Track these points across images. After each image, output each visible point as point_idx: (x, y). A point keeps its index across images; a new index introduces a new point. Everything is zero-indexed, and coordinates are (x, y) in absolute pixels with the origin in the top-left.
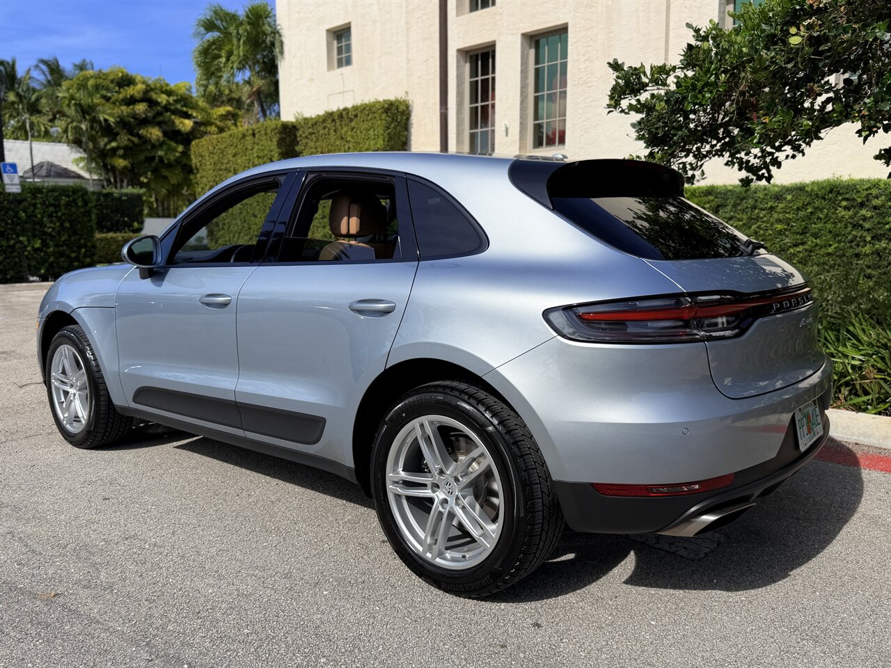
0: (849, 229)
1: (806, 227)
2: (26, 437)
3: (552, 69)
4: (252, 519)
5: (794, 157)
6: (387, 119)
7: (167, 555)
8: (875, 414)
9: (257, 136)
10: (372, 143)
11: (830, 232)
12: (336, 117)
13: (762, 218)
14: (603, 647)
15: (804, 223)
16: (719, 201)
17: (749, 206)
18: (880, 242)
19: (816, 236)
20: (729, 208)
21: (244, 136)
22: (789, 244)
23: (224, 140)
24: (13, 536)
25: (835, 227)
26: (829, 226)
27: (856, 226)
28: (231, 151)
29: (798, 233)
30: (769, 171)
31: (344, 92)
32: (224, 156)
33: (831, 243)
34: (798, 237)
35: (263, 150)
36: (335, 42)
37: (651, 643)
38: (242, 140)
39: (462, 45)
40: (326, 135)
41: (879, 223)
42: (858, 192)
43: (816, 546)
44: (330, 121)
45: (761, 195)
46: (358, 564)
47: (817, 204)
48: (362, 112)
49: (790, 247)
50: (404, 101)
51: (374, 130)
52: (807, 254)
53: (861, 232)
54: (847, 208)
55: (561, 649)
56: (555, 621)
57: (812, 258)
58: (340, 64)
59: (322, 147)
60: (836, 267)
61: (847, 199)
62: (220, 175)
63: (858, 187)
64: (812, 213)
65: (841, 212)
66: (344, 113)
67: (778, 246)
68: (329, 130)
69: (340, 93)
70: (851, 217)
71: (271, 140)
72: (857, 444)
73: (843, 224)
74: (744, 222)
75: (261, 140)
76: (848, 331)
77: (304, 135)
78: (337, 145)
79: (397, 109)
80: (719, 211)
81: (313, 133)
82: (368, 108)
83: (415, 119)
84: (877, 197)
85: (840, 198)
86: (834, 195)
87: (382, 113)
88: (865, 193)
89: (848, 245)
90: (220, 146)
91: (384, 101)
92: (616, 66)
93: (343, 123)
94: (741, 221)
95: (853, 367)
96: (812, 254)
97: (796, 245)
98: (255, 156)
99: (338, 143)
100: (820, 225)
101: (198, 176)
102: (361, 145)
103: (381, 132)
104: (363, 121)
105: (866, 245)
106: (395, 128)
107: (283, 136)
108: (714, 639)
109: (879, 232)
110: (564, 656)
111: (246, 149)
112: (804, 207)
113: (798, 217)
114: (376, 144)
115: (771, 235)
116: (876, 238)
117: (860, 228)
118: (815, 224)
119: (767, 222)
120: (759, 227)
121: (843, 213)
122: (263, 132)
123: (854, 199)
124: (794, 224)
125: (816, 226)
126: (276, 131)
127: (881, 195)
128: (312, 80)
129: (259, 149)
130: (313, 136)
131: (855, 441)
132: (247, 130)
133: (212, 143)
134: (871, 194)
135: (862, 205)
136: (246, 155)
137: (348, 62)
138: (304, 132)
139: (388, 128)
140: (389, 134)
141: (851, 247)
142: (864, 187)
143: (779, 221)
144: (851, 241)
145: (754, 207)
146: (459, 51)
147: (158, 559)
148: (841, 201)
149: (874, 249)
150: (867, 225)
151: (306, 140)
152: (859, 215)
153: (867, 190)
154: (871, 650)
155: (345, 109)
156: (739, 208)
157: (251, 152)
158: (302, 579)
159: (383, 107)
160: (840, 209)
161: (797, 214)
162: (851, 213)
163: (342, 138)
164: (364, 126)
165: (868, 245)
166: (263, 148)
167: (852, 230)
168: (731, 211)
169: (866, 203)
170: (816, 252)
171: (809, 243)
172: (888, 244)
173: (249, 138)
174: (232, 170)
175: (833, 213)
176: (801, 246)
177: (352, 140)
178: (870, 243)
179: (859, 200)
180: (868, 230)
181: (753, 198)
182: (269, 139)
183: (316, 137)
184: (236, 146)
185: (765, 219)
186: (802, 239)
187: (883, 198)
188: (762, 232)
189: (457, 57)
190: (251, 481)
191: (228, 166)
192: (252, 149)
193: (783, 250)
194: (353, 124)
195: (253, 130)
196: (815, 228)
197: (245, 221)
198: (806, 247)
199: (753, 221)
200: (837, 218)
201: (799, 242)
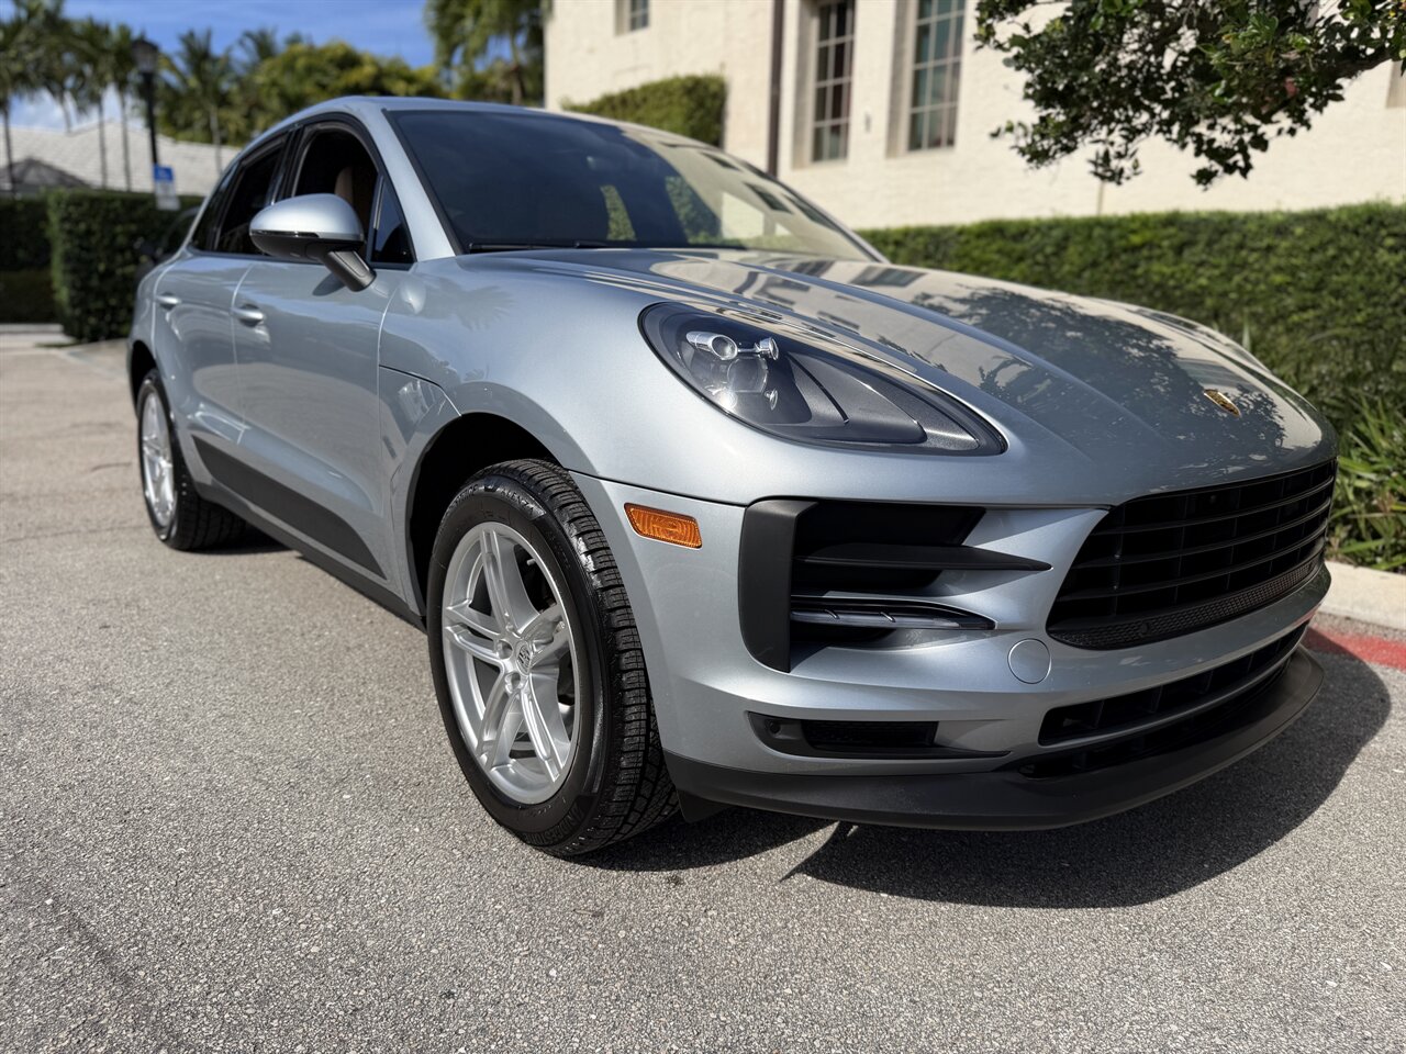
1: (1323, 280)
3: (943, 26)
5: (1292, 132)
6: (690, 104)
8: (1388, 570)
12: (617, 103)
13: (1252, 264)
14: (776, 930)
15: (1320, 274)
16: (1184, 236)
17: (1233, 245)
19: (1337, 294)
20: (1200, 247)
22: (1292, 308)
25: (1370, 280)
26: (1361, 278)
29: (1309, 289)
30: (1246, 157)
31: (635, 69)
33: (1361, 306)
34: (1308, 296)
37: (866, 931)
43: (1229, 781)
45: (1253, 226)
47: (1344, 240)
48: (653, 94)
49: (1293, 312)
50: (718, 78)
54: (1393, 250)
55: (698, 929)
56: (710, 876)
58: (633, 26)
61: (1395, 235)
64: (1334, 258)
65: (1383, 256)
67: (1274, 309)
70: (1399, 265)
72: (1348, 618)
73: (1384, 277)
74: (1223, 269)
76: (1357, 433)
79: (706, 90)
82: (661, 89)
83: (734, 104)
85: (1384, 232)
86: (1374, 226)
87: (684, 95)
91: (688, 77)
94: (1218, 268)
95: (1357, 491)
97: (1303, 309)
100: (1345, 278)
103: (681, 123)
104: (655, 107)
106: (702, 118)
108: (984, 934)
110: (696, 943)
112: (1323, 246)
113: (1311, 264)
115: (1263, 292)
118: (1338, 274)
119: (1260, 270)
120: (1246, 279)
121: (1387, 257)
124: (1303, 275)
125: (1339, 279)
128: (591, 51)
131: (1346, 614)
137: (645, 22)
139: (691, 119)
141: (1395, 314)
143: (1279, 269)
144: (1396, 304)
145: (1241, 247)
148: (1384, 238)
154: (1278, 983)
155: (632, 92)
156: (1216, 247)
159: (684, 87)
160: (1381, 251)
161: (1309, 259)
162: (1399, 258)
164: (656, 115)
168: (1203, 252)
171: (1326, 306)
175: (1369, 258)
176: (1311, 311)
186: (1314, 299)
188: (1249, 287)
194: (641, 113)
196: (1337, 282)
199: (1236, 268)
200: (1375, 266)
201: (1309, 303)
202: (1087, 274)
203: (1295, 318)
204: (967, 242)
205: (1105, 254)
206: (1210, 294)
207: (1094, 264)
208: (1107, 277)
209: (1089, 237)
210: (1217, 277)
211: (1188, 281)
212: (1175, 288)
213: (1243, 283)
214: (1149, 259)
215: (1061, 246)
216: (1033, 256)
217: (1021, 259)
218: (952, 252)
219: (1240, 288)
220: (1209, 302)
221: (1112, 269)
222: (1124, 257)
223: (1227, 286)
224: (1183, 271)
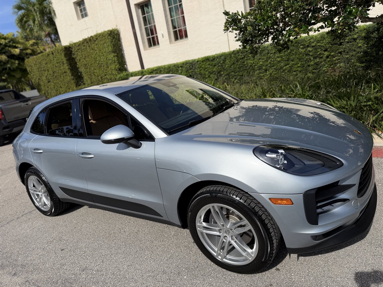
0: (305, 56)
1: (289, 58)
2: (8, 223)
4: (133, 245)
6: (111, 38)
7: (106, 275)
9: (54, 54)
10: (107, 49)
11: (298, 58)
12: (88, 41)
13: (272, 57)
15: (288, 57)
17: (266, 53)
18: (316, 59)
19: (293, 61)
21: (48, 55)
22: (283, 66)
23: (40, 58)
24: (29, 283)
25: (299, 56)
26: (297, 56)
27: (307, 55)
28: (44, 62)
29: (286, 61)
31: (87, 29)
32: (41, 65)
33: (299, 62)
34: (286, 62)
35: (59, 60)
36: (78, 7)
38: (48, 57)
39: (136, 2)
40: (85, 49)
41: (315, 52)
42: (306, 41)
44: (86, 43)
45: (270, 48)
46: (190, 257)
48: (99, 37)
49: (284, 66)
50: (116, 29)
51: (106, 44)
52: (290, 68)
53: (309, 57)
54: (302, 48)
56: (283, 265)
57: (292, 69)
58: (83, 17)
59: (85, 54)
60: (302, 71)
61: (302, 45)
62: (41, 73)
63: (306, 39)
64: (290, 52)
65: (301, 50)
66: (91, 38)
67: (279, 67)
68: (86, 46)
69: (86, 29)
70: (305, 52)
71: (61, 55)
73: (302, 55)
74: (265, 59)
75: (57, 56)
77: (75, 50)
78: (91, 52)
79: (114, 33)
80: (255, 57)
81: (79, 49)
82: (101, 35)
83: (122, 36)
84: (313, 43)
85: (300, 45)
86: (297, 44)
87: (108, 36)
88: (308, 41)
89: (305, 62)
90: (38, 61)
91: (108, 31)
92: (226, 13)
93: (92, 43)
94: (264, 59)
96: (292, 68)
97: (286, 65)
98: (56, 62)
99: (91, 51)
100: (294, 56)
101: (32, 75)
102: (102, 51)
103: (110, 44)
104: (101, 41)
105: (311, 61)
106: (115, 41)
107: (66, 52)
109: (315, 56)
111: (51, 60)
113: (285, 55)
114: (108, 49)
115: (276, 63)
116: (315, 58)
117: (308, 55)
118: (292, 56)
119: (274, 58)
120: (271, 61)
121: (302, 50)
122: (57, 52)
123: (305, 45)
124: (284, 57)
125: (292, 57)
126: (62, 51)
127: (314, 41)
128: (72, 25)
129: (56, 59)
130: (80, 50)
132: (49, 52)
133: (35, 60)
134: (311, 42)
135: (308, 46)
136: (51, 63)
137: (86, 15)
138: (75, 49)
139: (112, 42)
140: (113, 44)
141: (306, 63)
142: (308, 39)
143: (278, 57)
144: (305, 61)
145: (268, 53)
146: (135, 5)
147: (103, 278)
148: (300, 46)
149: (315, 62)
150: (311, 54)
151: (77, 52)
152: (307, 50)
153: (309, 40)
155: (91, 37)
156: (262, 54)
157: (53, 61)
158: (172, 272)
159: (108, 33)
160: (300, 49)
161: (285, 54)
162: (304, 50)
163: (93, 49)
164: (102, 42)
165: (312, 61)
166: (58, 59)
167: (306, 57)
168: (259, 56)
169: (310, 45)
170: (294, 67)
171: (291, 64)
172: (319, 59)
173: (51, 56)
174: (46, 70)
175: (298, 51)
176: (288, 66)
177: (97, 49)
178: (313, 60)
179: (307, 45)
180: (312, 55)
181: (267, 50)
182: (60, 54)
183: (81, 50)
184: (46, 60)
185: (273, 57)
186: (288, 63)
187: (315, 42)
188: (272, 62)
189: (135, 7)
190: (122, 223)
191: (44, 68)
192: (54, 60)
193: (281, 68)
194: (96, 42)
195: (52, 52)
196: (292, 58)
197: (57, 90)
198: (290, 65)
199: (268, 59)
200: (299, 53)
201: (287, 64)
202: (232, 66)
203: (284, 68)
204: (200, 64)
205: (236, 61)
206: (263, 66)
207: (234, 64)
208: (238, 66)
209: (231, 57)
210: (264, 61)
211: (258, 64)
212: (255, 66)
213: (271, 62)
214: (247, 60)
215: (224, 61)
216: (218, 64)
217: (215, 66)
218: (197, 67)
219: (270, 63)
220: (264, 68)
221: (238, 64)
222: (240, 60)
223: (267, 63)
224: (256, 61)
